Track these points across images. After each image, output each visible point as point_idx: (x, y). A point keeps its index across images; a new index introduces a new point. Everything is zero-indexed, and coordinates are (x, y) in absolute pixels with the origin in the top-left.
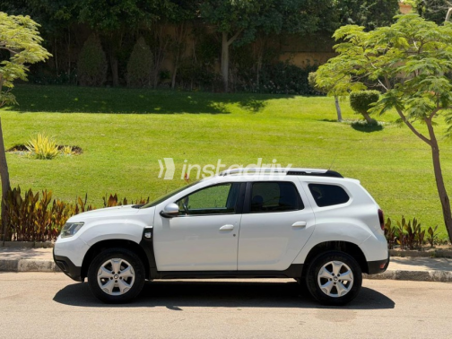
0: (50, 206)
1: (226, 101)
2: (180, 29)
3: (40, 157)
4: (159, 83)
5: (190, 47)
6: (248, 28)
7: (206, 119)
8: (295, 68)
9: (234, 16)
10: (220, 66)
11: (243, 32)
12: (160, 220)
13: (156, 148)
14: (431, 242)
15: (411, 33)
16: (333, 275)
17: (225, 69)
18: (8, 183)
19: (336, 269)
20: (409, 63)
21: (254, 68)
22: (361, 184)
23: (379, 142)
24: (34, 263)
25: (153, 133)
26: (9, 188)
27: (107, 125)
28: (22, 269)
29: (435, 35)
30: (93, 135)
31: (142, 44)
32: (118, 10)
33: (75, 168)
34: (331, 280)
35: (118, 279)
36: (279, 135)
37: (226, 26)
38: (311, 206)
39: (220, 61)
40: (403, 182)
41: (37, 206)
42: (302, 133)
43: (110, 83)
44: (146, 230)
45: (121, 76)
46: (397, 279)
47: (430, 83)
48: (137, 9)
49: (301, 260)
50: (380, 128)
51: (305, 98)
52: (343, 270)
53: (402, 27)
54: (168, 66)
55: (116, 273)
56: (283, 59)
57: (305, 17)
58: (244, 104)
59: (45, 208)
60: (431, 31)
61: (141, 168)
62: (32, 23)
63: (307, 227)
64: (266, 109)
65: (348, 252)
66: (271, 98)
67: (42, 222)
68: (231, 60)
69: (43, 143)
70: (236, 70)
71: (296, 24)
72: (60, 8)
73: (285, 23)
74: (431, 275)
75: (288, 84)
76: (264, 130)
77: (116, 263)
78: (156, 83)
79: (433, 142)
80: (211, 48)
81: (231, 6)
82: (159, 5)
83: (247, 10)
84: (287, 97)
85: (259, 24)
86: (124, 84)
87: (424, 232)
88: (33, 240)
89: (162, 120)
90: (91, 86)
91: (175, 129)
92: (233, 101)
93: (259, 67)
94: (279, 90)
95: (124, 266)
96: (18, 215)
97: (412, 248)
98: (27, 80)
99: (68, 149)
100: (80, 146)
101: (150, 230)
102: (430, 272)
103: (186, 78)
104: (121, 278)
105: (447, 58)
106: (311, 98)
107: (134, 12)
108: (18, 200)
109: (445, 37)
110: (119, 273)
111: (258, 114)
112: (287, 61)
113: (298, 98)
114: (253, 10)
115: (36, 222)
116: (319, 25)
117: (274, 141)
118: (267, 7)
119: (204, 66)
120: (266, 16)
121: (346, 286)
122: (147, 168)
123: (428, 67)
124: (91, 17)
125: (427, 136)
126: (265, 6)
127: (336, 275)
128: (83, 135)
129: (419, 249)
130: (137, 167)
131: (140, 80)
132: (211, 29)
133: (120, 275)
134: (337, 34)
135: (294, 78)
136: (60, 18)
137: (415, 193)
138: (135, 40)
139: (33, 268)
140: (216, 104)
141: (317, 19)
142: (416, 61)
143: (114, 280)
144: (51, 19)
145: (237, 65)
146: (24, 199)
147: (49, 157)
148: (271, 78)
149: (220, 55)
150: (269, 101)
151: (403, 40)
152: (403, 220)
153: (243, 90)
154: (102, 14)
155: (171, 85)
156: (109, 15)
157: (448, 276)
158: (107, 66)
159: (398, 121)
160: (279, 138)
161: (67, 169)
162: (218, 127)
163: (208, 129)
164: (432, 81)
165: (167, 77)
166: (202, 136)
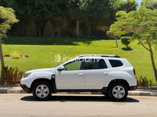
0: (18, 73)
1: (78, 41)
2: (62, 18)
3: (14, 58)
4: (55, 36)
5: (66, 24)
6: (86, 17)
7: (71, 47)
8: (101, 31)
9: (81, 13)
10: (76, 31)
11: (84, 19)
12: (57, 72)
14: (151, 85)
15: (142, 13)
16: (118, 91)
17: (77, 31)
18: (4, 65)
19: (119, 89)
20: (142, 23)
21: (87, 31)
22: (127, 60)
23: (131, 54)
24: (13, 90)
25: (53, 51)
26: (4, 66)
27: (37, 48)
28: (9, 92)
29: (151, 13)
30: (32, 52)
31: (49, 23)
32: (41, 11)
33: (26, 62)
34: (117, 92)
35: (43, 92)
37: (78, 17)
38: (110, 67)
39: (76, 29)
41: (14, 73)
42: (105, 51)
43: (38, 36)
44: (53, 75)
45: (42, 34)
46: (140, 95)
47: (150, 29)
48: (48, 11)
49: (107, 86)
50: (132, 49)
51: (105, 40)
52: (121, 89)
53: (139, 11)
54: (58, 30)
55: (42, 90)
56: (97, 28)
57: (105, 13)
58: (84, 42)
59: (16, 73)
60: (150, 12)
61: (49, 62)
62: (13, 10)
63: (109, 74)
64: (92, 44)
65: (123, 83)
66: (94, 41)
67: (15, 78)
68: (80, 28)
69: (15, 54)
70: (81, 31)
71: (102, 16)
72: (21, 10)
73: (98, 16)
74: (151, 94)
75: (99, 36)
76: (91, 50)
77: (42, 87)
78: (54, 36)
79: (151, 50)
80: (72, 24)
81: (80, 10)
82: (55, 9)
83: (85, 11)
84: (99, 40)
85: (89, 16)
86: (43, 36)
87: (148, 81)
88: (12, 84)
89: (56, 47)
90: (31, 37)
91: (61, 50)
92: (81, 41)
93: (89, 31)
94: (96, 38)
95: (45, 87)
96: (7, 76)
97: (144, 87)
98: (10, 29)
99: (24, 56)
100: (28, 55)
101: (54, 75)
102: (151, 93)
103: (64, 35)
104: (44, 92)
105: (155, 21)
106: (108, 41)
107: (46, 11)
108: (7, 70)
109: (154, 14)
110: (43, 90)
111: (89, 45)
112: (99, 29)
113: (103, 41)
114: (87, 11)
115: (13, 78)
116: (110, 16)
118: (92, 10)
119: (70, 30)
120: (92, 13)
121: (123, 95)
122: (51, 62)
123: (149, 24)
124: (32, 13)
125: (149, 48)
126: (91, 10)
127: (119, 91)
128: (29, 52)
129: (147, 87)
131: (48, 35)
132: (73, 18)
133: (44, 91)
134: (117, 14)
135: (101, 34)
136: (21, 14)
138: (47, 22)
139: (12, 92)
140: (74, 42)
141: (109, 14)
142: (145, 22)
143: (42, 92)
144: (18, 14)
145: (82, 30)
146: (9, 70)
147: (17, 58)
148: (94, 34)
149: (76, 27)
150: (93, 41)
151: (140, 16)
152: (141, 77)
153: (84, 38)
154: (35, 13)
155: (59, 37)
156: (38, 13)
158: (37, 30)
159: (138, 44)
161: (24, 62)
162: (75, 49)
163: (72, 50)
164: (150, 28)
165: (58, 34)
166: (70, 52)
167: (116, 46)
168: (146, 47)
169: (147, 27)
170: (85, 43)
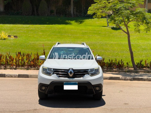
3: (1, 39)
5: (61, 2)
7: (62, 26)
13: (43, 36)
17: (72, 9)
20: (118, 5)
23: (120, 34)
25: (42, 31)
27: (28, 28)
30: (22, 32)
33: (12, 43)
36: (86, 31)
39: (70, 7)
40: (123, 47)
42: (94, 31)
45: (37, 12)
54: (54, 8)
61: (35, 43)
64: (84, 23)
66: (86, 19)
74: (121, 78)
76: (81, 30)
78: (49, 14)
79: (128, 33)
80: (67, 2)
89: (46, 27)
90: (26, 15)
91: (50, 30)
92: (73, 20)
99: (12, 37)
100: (17, 36)
103: (59, 13)
105: (130, 3)
111: (81, 24)
117: (84, 34)
119: (65, 8)
122: (37, 43)
123: (123, 7)
125: (126, 31)
128: (19, 32)
130: (33, 43)
137: (126, 51)
140: (67, 21)
142: (120, 5)
147: (4, 39)
149: (70, 4)
150: (86, 20)
153: (78, 16)
155: (54, 15)
157: (126, 78)
160: (85, 32)
161: (9, 43)
162: (65, 29)
163: (62, 30)
164: (124, 12)
165: (53, 12)
166: (59, 32)
167: (107, 26)
168: (123, 30)
169: (121, 10)
170: (77, 21)
